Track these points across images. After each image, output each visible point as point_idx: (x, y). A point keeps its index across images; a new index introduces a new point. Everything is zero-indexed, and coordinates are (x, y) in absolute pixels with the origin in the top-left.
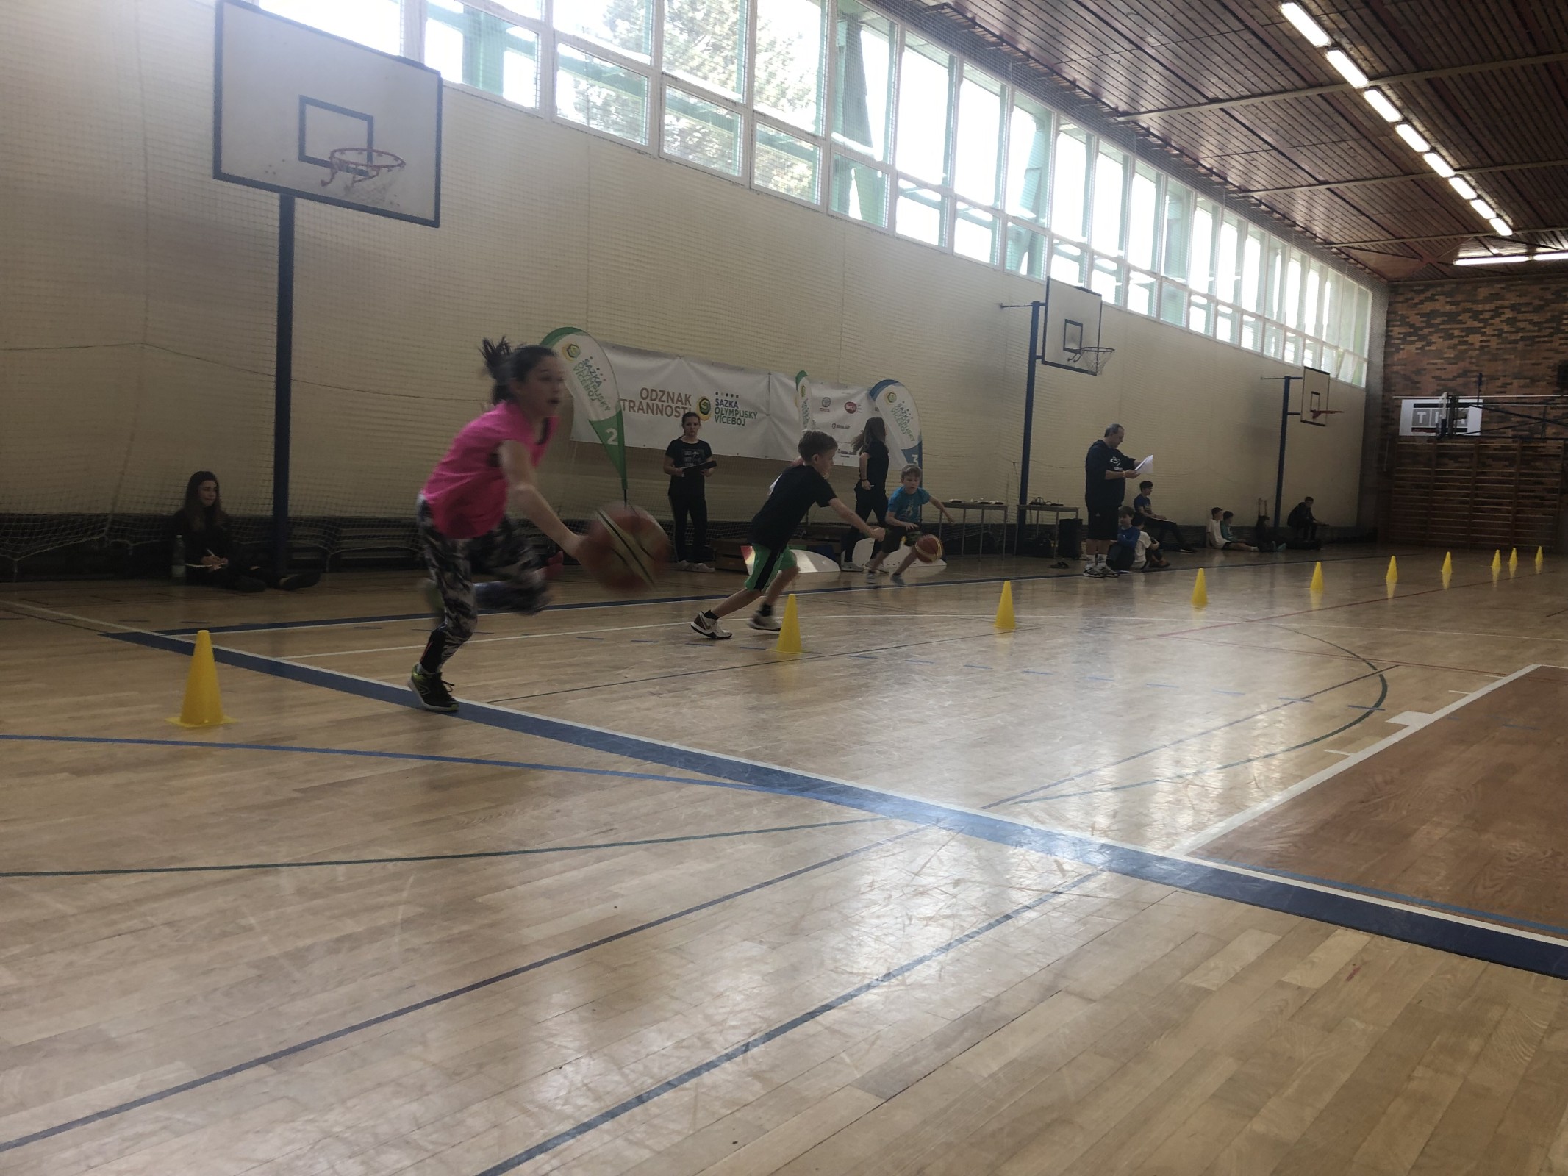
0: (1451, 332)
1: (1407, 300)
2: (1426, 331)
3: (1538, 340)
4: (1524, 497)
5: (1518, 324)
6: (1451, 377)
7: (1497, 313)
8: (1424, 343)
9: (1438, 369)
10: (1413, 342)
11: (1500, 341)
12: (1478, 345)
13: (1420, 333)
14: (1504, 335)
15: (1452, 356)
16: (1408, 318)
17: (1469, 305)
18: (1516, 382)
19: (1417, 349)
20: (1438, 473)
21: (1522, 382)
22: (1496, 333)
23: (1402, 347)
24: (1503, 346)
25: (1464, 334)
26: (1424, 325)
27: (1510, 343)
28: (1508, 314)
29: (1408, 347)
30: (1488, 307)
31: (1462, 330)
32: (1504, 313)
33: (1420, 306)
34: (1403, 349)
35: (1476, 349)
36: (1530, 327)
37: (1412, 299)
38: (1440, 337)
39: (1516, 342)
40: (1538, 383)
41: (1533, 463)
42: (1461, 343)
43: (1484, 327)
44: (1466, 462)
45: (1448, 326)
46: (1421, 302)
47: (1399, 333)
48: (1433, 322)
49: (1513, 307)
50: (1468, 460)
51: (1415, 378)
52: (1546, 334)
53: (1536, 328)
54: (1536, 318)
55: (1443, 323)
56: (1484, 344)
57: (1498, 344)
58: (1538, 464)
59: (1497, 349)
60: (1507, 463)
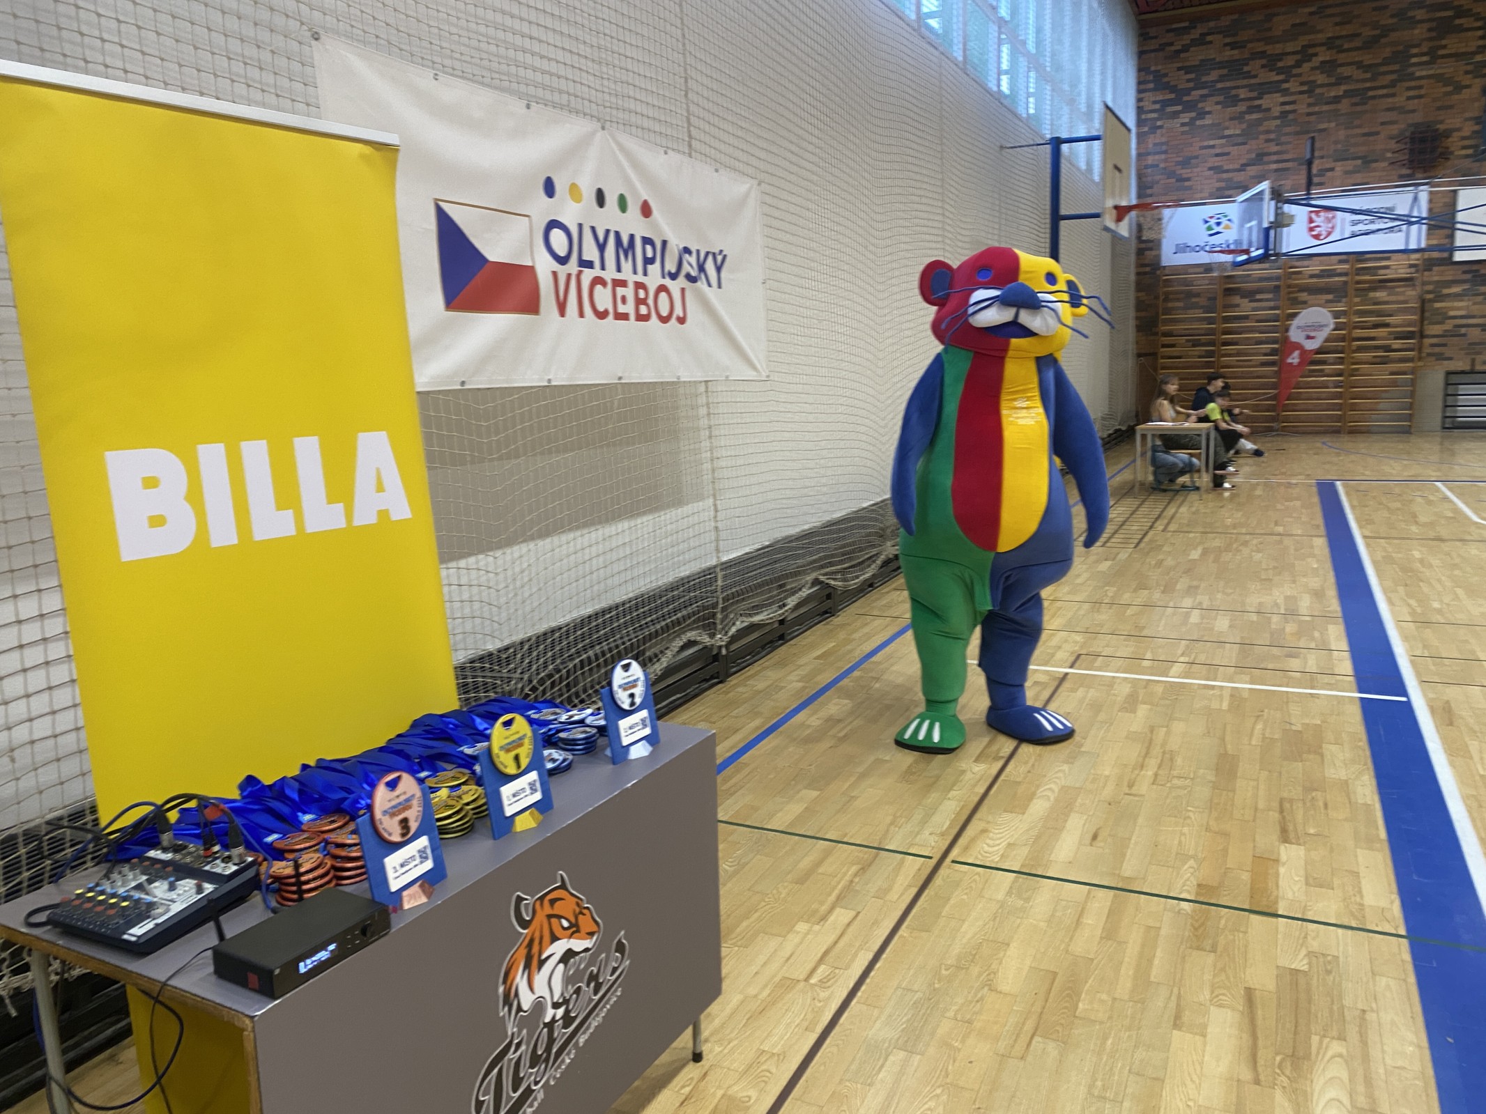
0: (1234, 92)
1: (1162, 48)
2: (1196, 94)
3: (1371, 93)
4: (1360, 349)
5: (1339, 70)
6: (1237, 166)
7: (1305, 55)
8: (1193, 114)
9: (1217, 155)
10: (1175, 115)
11: (1311, 100)
12: (1276, 111)
13: (1186, 98)
14: (1318, 91)
15: (1238, 132)
16: (1166, 75)
17: (1260, 47)
18: (1339, 167)
19: (1183, 125)
20: (1227, 320)
21: (1350, 165)
22: (1305, 88)
23: (1159, 123)
24: (1317, 109)
25: (1255, 94)
26: (1191, 85)
27: (1327, 103)
28: (1324, 55)
29: (1169, 124)
30: (1290, 47)
31: (1251, 88)
32: (1316, 55)
33: (1182, 55)
34: (1160, 127)
35: (1276, 118)
36: (1358, 74)
37: (1171, 44)
38: (1217, 103)
39: (1337, 100)
40: (1374, 165)
41: (1372, 294)
42: (1251, 110)
43: (1286, 81)
44: (1267, 300)
45: (1228, 84)
46: (1185, 49)
47: (1155, 102)
48: (1204, 79)
49: (1330, 44)
50: (1270, 296)
51: (1185, 172)
52: (1385, 83)
53: (1368, 75)
54: (1367, 59)
55: (1222, 79)
56: (1288, 108)
57: (1309, 105)
58: (1381, 295)
59: (1309, 114)
60: (1330, 297)
